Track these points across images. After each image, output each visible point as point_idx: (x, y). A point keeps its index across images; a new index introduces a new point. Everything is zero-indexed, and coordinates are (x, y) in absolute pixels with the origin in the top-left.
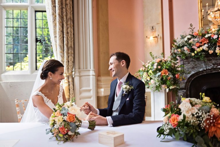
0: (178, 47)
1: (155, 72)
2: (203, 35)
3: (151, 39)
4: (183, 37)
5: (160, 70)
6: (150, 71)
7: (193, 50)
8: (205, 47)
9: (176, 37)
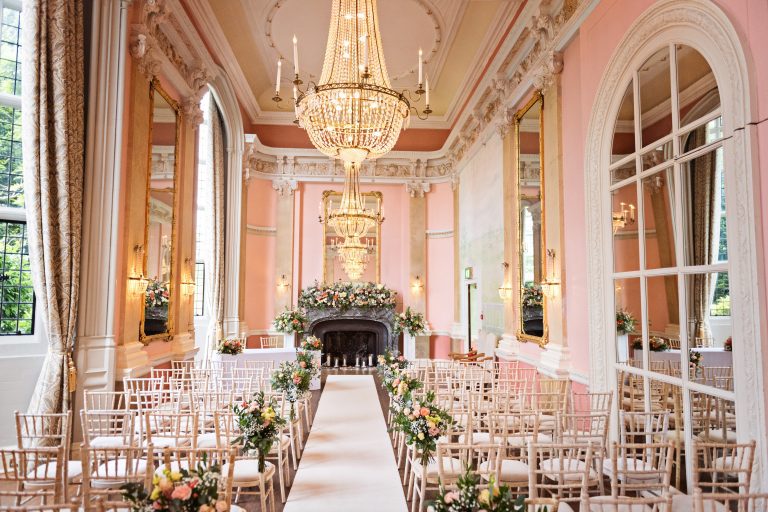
0: (305, 298)
1: (289, 321)
2: (325, 290)
3: (281, 288)
4: (309, 289)
5: (292, 320)
6: (286, 321)
7: (316, 302)
8: (325, 300)
9: (303, 288)
